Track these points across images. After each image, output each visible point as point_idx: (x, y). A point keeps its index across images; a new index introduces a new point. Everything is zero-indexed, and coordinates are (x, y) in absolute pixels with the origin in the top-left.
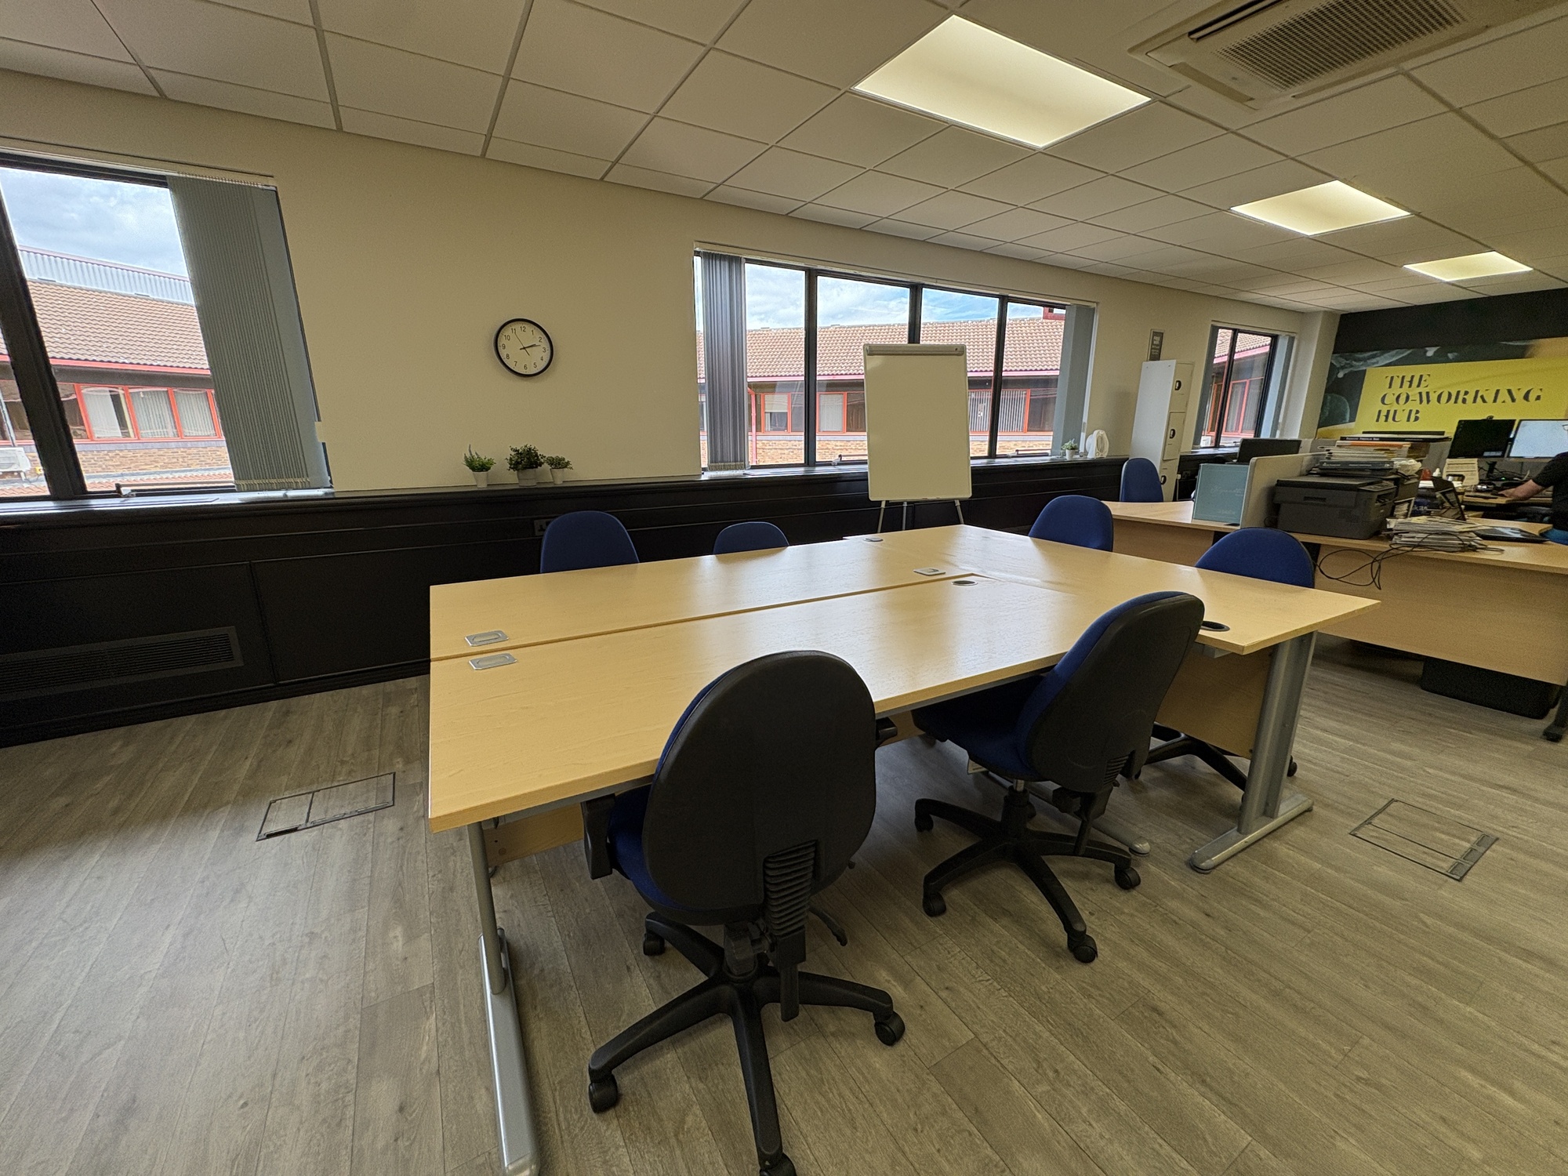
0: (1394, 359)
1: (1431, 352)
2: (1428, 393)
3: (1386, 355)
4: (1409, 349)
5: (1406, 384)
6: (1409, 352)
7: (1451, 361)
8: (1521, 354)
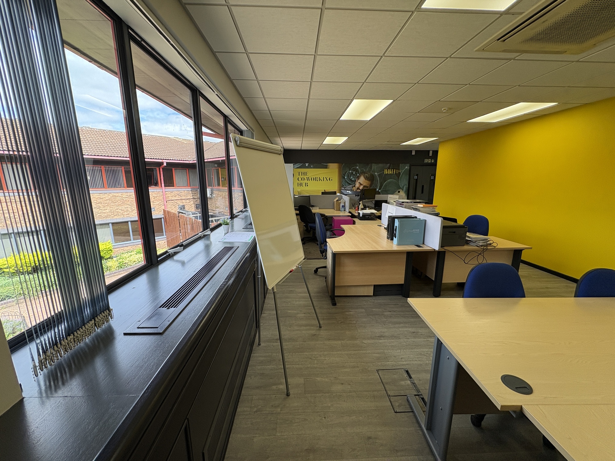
0: (299, 166)
1: (307, 165)
2: (309, 177)
3: (296, 164)
4: (302, 163)
5: (303, 174)
6: (302, 164)
7: (311, 168)
8: (326, 167)
